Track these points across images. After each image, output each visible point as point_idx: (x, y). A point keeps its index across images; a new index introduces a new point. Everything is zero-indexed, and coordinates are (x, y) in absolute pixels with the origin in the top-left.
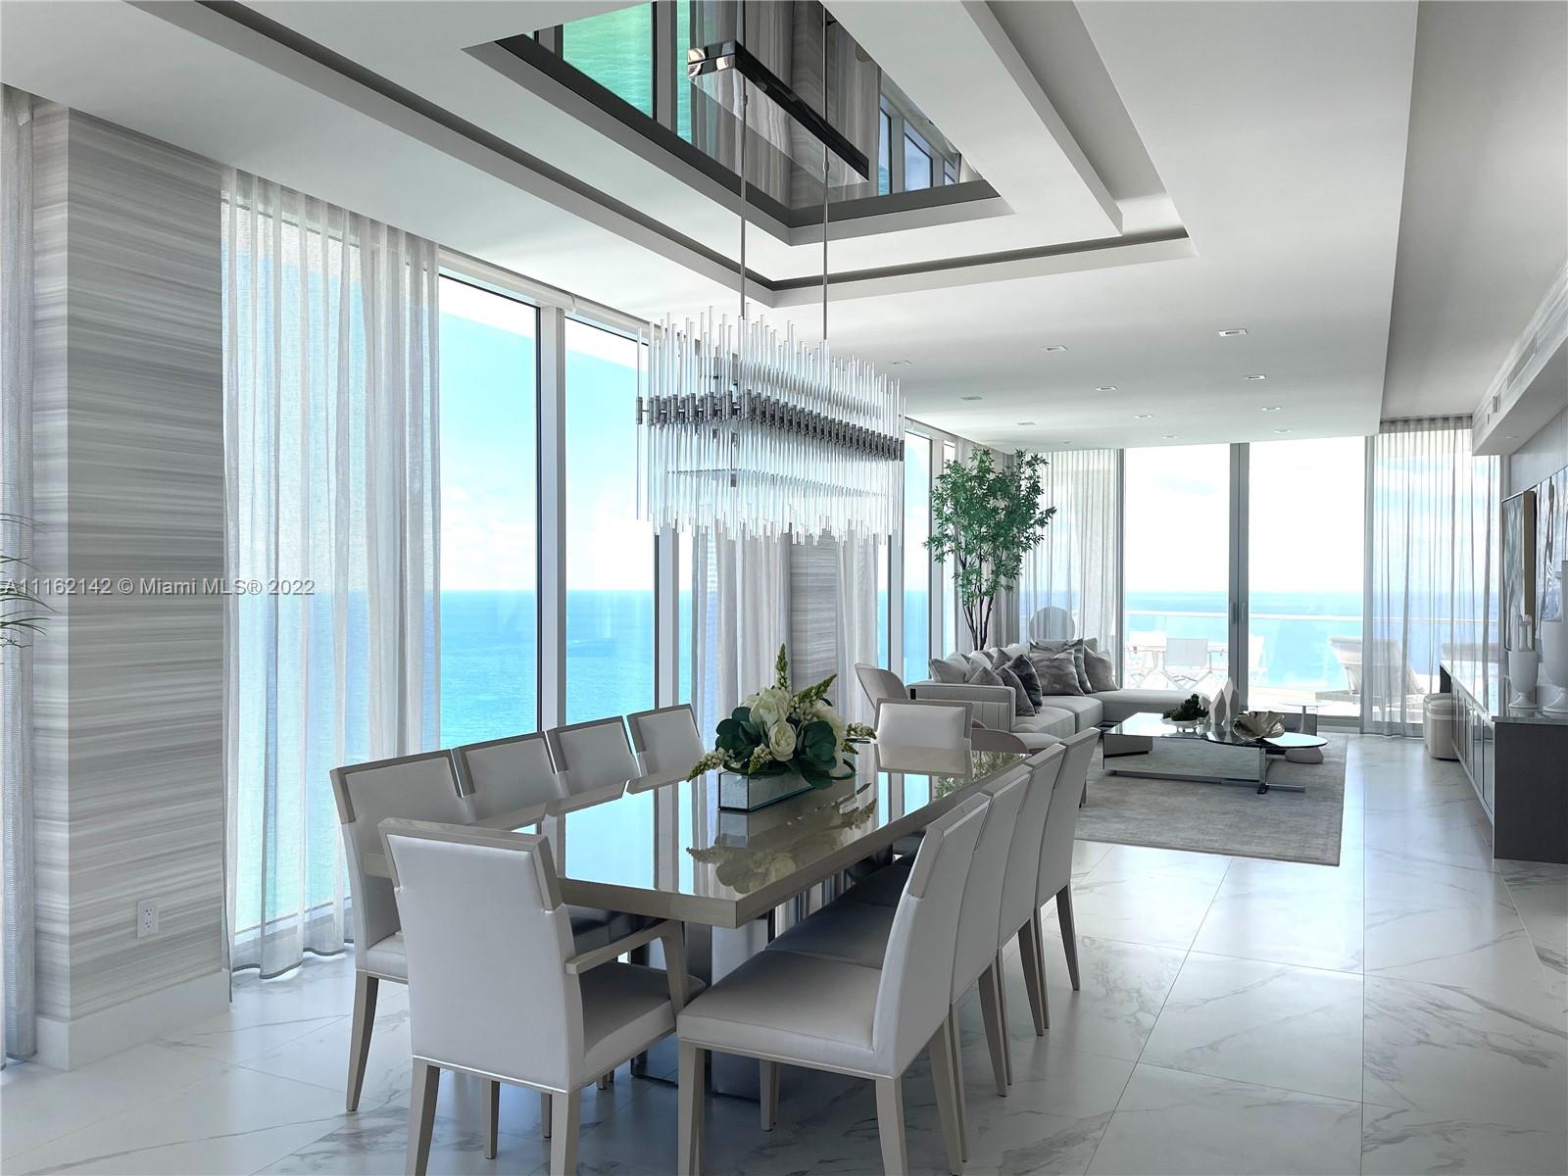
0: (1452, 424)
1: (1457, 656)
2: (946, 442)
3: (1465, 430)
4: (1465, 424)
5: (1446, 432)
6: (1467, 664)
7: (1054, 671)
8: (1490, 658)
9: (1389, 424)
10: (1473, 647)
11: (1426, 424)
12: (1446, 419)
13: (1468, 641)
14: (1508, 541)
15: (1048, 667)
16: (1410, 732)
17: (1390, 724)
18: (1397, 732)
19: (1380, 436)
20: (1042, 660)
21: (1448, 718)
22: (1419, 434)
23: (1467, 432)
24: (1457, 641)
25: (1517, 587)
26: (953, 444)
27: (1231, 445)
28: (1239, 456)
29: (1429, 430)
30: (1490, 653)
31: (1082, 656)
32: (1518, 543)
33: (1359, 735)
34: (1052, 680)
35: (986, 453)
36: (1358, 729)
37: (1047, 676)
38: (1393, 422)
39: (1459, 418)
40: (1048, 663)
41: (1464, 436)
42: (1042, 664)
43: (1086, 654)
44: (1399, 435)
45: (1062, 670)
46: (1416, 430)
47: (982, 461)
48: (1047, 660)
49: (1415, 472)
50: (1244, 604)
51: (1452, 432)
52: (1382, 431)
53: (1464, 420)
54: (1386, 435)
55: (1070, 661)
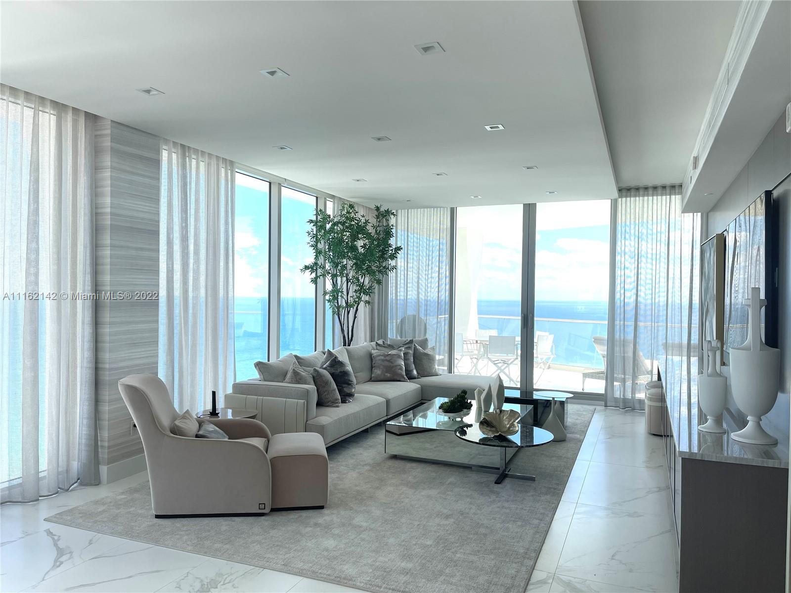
0: (668, 191)
1: (670, 352)
2: (327, 199)
3: (677, 196)
4: (677, 191)
5: (664, 197)
6: (677, 359)
7: (387, 363)
8: (692, 354)
9: (626, 191)
10: (680, 346)
11: (650, 192)
12: (664, 187)
13: (677, 341)
14: (705, 273)
15: (383, 360)
16: (637, 406)
17: (625, 400)
18: (629, 406)
19: (620, 199)
20: (380, 355)
21: (659, 404)
22: (646, 198)
23: (678, 197)
24: (670, 341)
25: (710, 307)
26: (332, 200)
27: (524, 205)
28: (530, 212)
29: (653, 196)
30: (692, 350)
31: (411, 352)
32: (711, 274)
33: (604, 408)
34: (385, 370)
35: (351, 206)
36: (603, 403)
37: (382, 367)
38: (629, 189)
39: (673, 187)
40: (382, 358)
41: (676, 201)
42: (379, 358)
43: (415, 349)
44: (632, 199)
45: (392, 362)
46: (643, 196)
47: (348, 212)
48: (382, 356)
49: (642, 225)
50: (531, 315)
51: (668, 197)
52: (621, 196)
53: (677, 188)
54: (624, 199)
55: (399, 357)
